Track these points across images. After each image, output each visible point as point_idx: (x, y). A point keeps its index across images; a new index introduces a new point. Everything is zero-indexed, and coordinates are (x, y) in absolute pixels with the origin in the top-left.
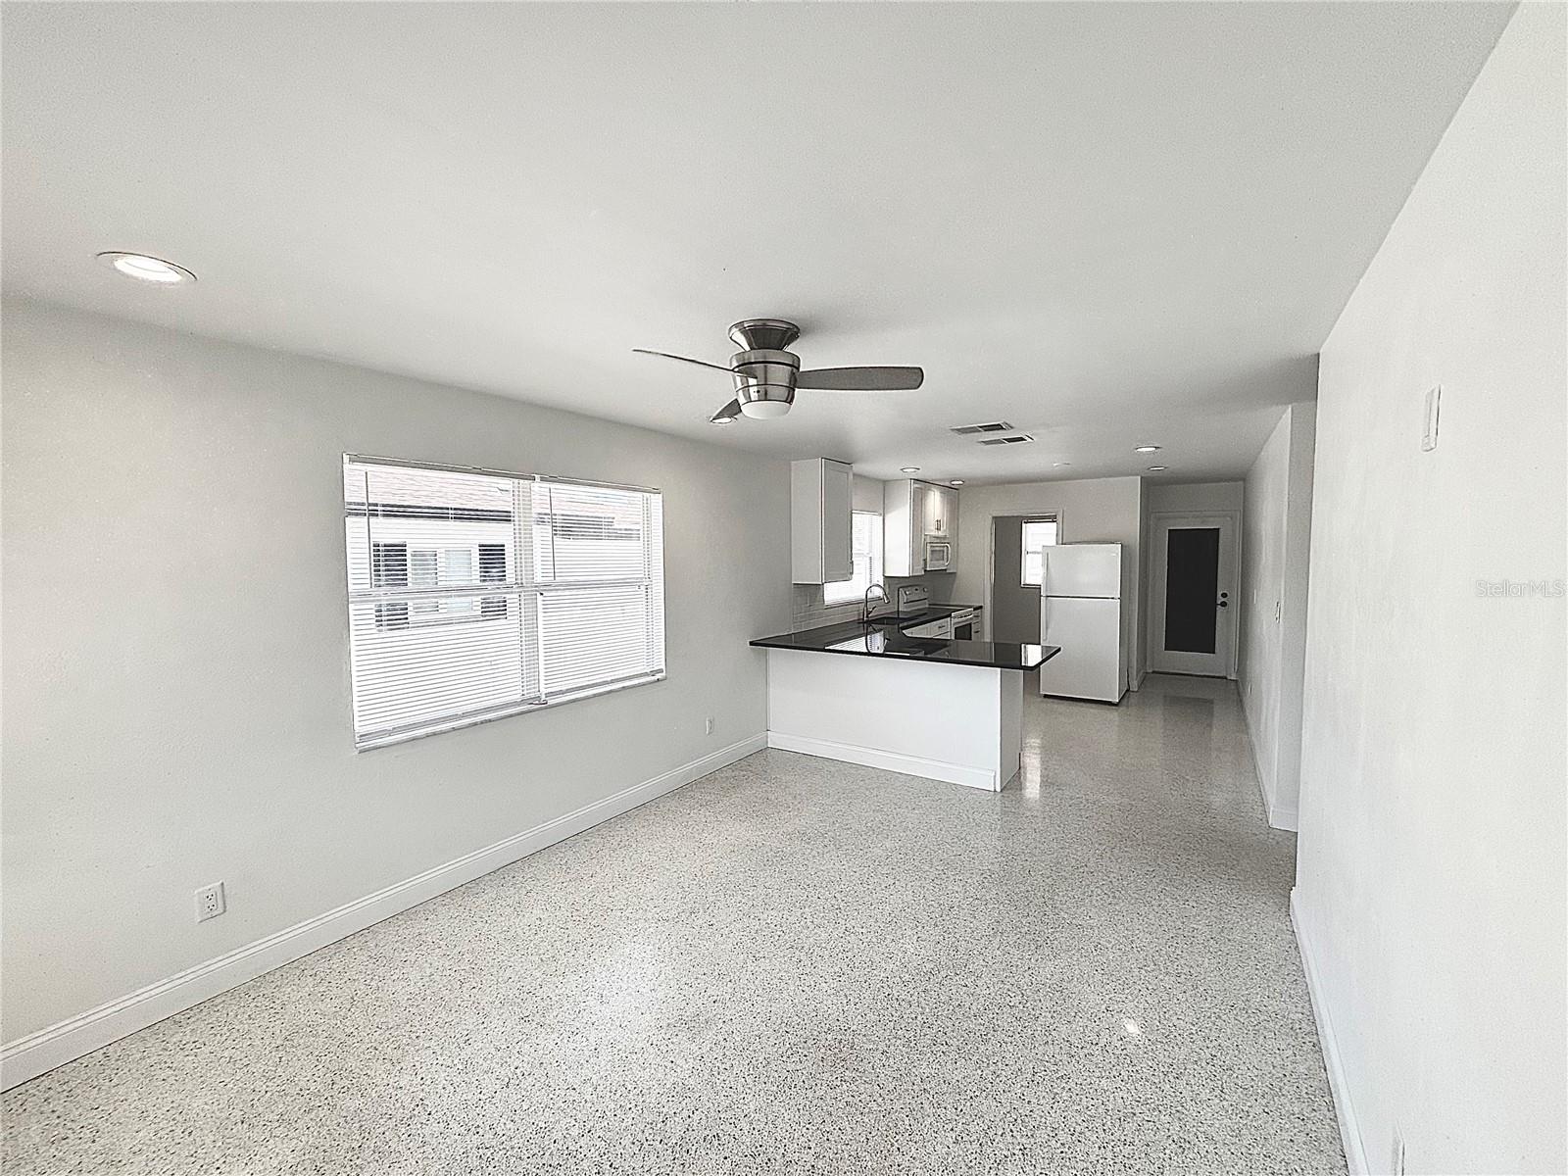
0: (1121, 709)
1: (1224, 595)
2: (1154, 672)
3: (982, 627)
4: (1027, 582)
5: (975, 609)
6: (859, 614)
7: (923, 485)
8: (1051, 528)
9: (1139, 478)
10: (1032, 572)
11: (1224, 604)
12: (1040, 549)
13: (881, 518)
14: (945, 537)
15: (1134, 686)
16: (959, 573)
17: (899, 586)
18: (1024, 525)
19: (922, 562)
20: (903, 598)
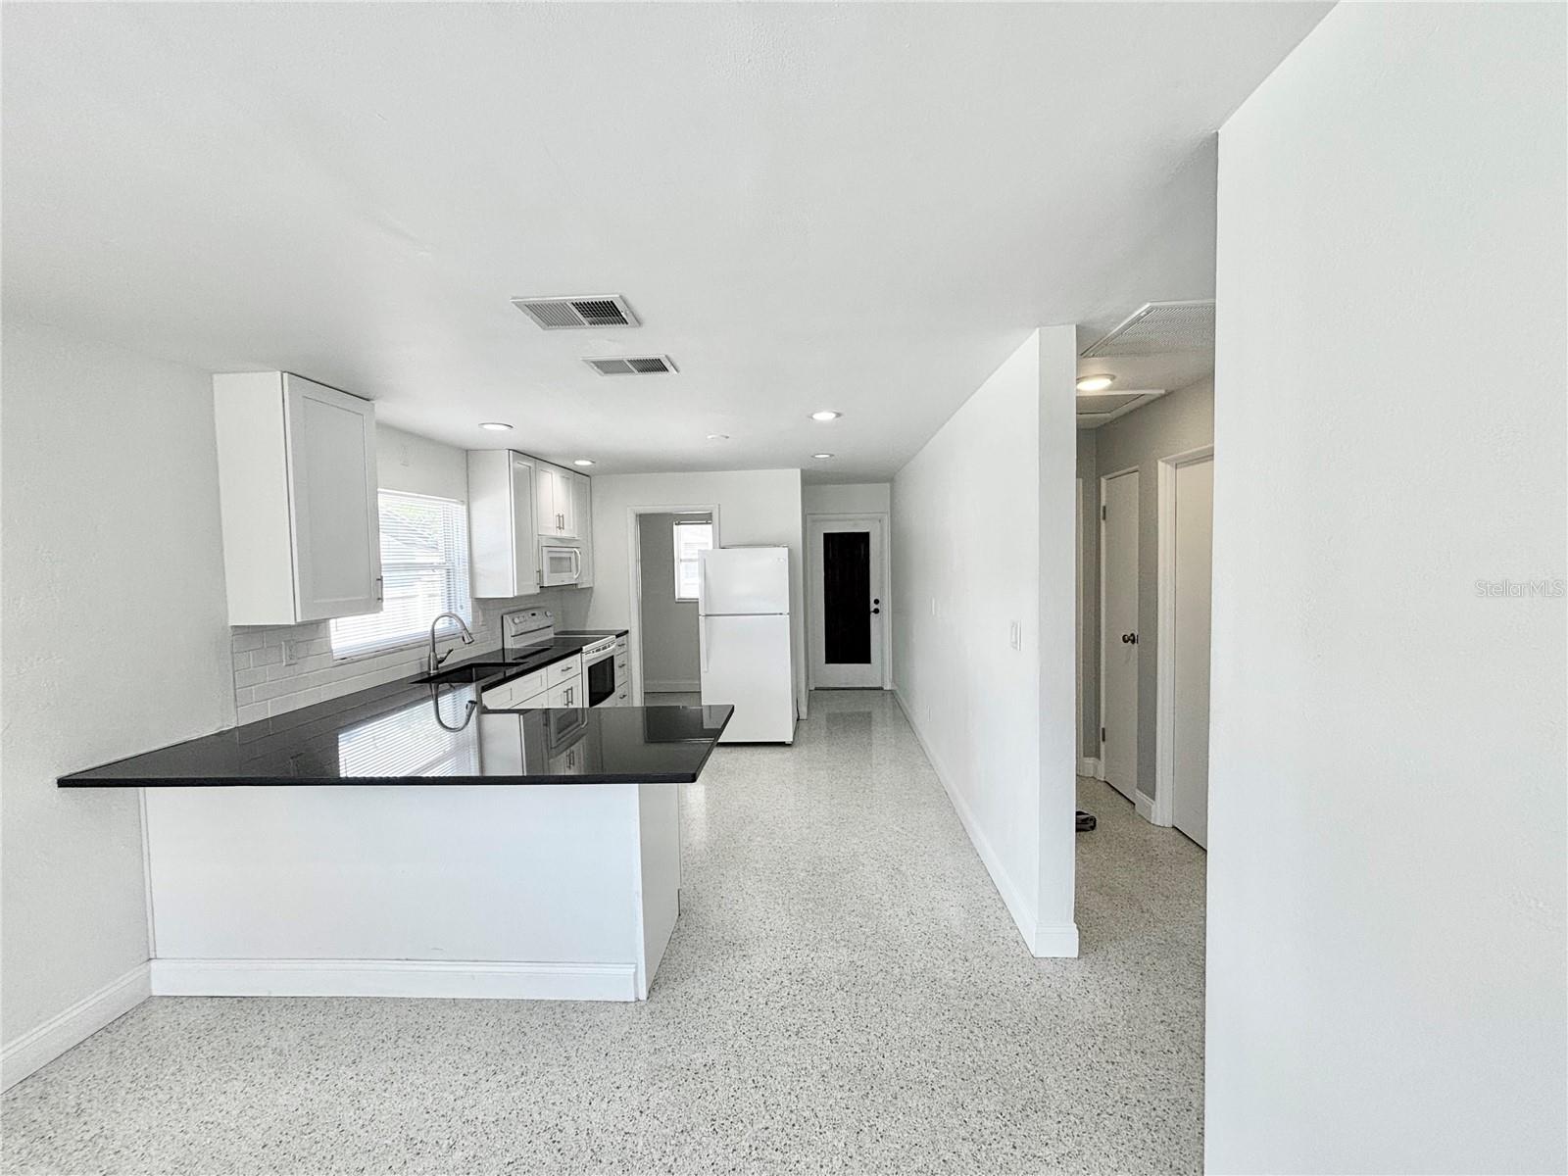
0: (795, 750)
1: (877, 602)
2: (816, 689)
3: (629, 659)
4: (683, 596)
5: (618, 636)
6: (422, 665)
7: (531, 459)
8: (706, 530)
9: (799, 471)
10: (687, 585)
11: (876, 611)
12: (696, 557)
13: (465, 507)
14: (573, 540)
15: (803, 716)
16: (595, 588)
17: (504, 610)
18: (675, 527)
19: (536, 575)
20: (510, 629)
